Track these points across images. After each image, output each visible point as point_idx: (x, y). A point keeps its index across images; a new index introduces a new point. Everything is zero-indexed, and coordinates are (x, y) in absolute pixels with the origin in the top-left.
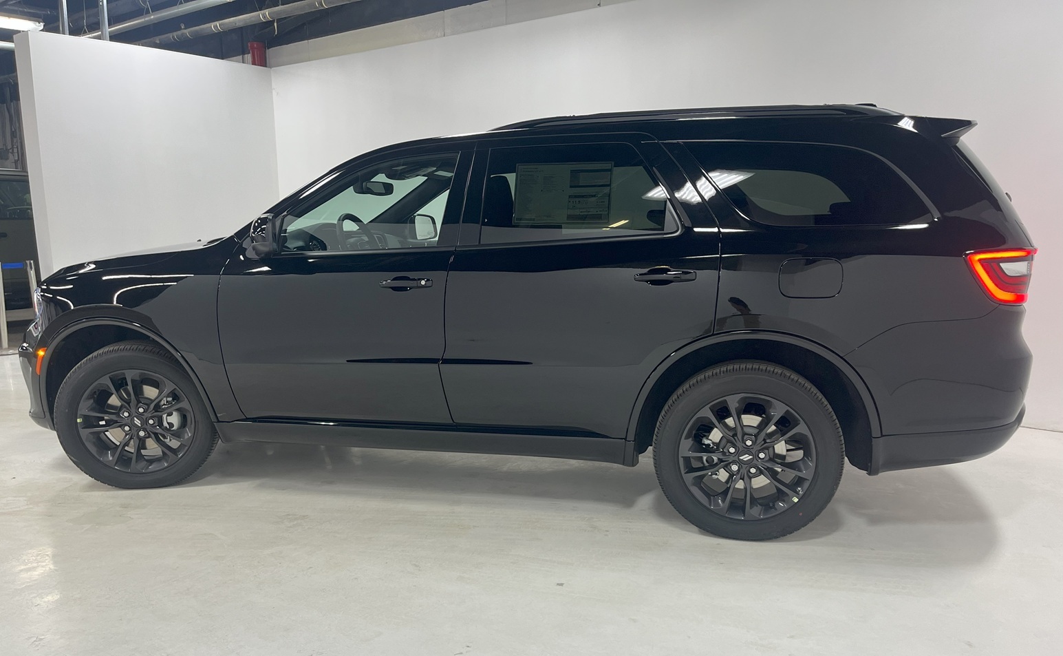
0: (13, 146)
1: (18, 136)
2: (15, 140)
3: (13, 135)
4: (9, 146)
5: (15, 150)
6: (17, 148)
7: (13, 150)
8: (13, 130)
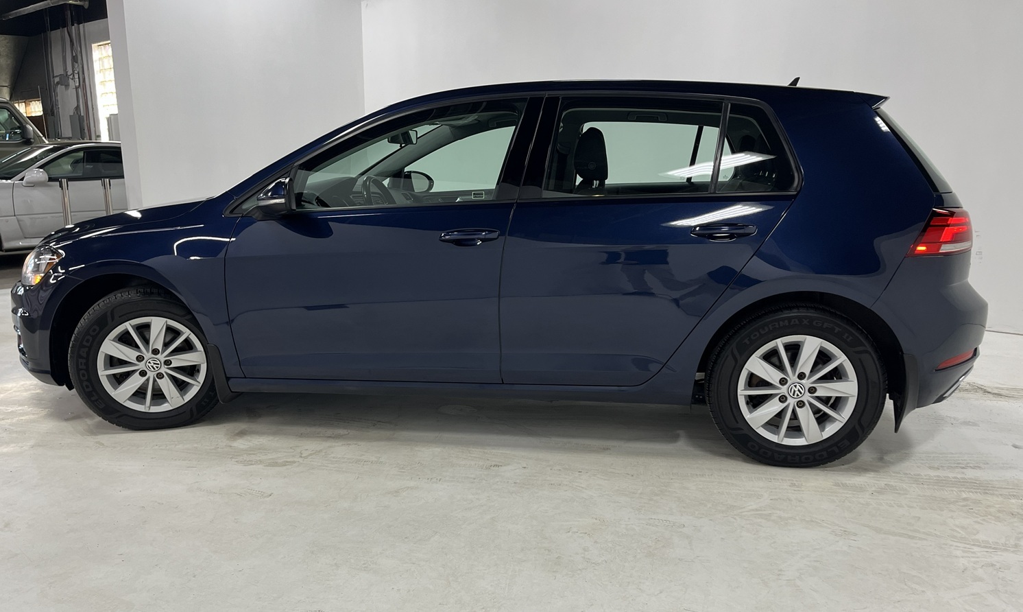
0: (73, 71)
1: (79, 61)
2: (76, 65)
3: (75, 59)
4: (70, 72)
5: (76, 76)
6: (78, 73)
7: (74, 76)
8: (74, 55)
